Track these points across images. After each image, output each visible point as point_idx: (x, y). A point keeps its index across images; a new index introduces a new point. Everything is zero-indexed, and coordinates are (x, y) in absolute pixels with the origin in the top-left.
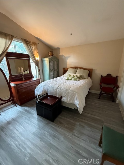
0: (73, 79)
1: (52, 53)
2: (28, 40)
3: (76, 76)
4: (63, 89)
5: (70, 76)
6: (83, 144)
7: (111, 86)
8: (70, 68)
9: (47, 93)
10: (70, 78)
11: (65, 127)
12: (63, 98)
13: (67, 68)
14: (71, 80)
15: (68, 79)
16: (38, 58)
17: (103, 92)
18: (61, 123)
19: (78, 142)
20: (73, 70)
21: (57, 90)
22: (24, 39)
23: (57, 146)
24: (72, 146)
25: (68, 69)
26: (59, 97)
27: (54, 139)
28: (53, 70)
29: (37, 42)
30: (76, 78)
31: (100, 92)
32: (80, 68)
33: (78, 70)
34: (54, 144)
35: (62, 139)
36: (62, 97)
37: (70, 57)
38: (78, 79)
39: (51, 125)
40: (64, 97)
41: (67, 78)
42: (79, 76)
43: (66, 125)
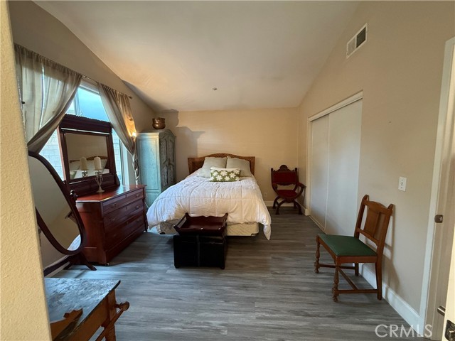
0: (227, 178)
1: (162, 120)
2: (111, 87)
3: (233, 172)
4: (229, 197)
5: (219, 173)
6: (295, 279)
7: (291, 187)
8: (209, 156)
9: (187, 214)
10: (219, 178)
11: (253, 269)
12: (229, 214)
13: (199, 156)
14: (223, 181)
15: (215, 180)
16: (133, 134)
17: (279, 201)
18: (241, 266)
19: (287, 280)
20: (218, 160)
21: (214, 201)
22: (102, 85)
23: (262, 296)
24: (284, 286)
25: (204, 158)
26: (222, 215)
27: (247, 290)
28: (167, 163)
29: (129, 95)
30: (232, 175)
31: (273, 202)
32: (233, 156)
33: (230, 161)
34: (255, 296)
35: (261, 285)
36: (227, 214)
37: (203, 132)
38: (237, 179)
39: (224, 275)
40: (232, 212)
41: (212, 178)
42: (237, 172)
43: (252, 266)
